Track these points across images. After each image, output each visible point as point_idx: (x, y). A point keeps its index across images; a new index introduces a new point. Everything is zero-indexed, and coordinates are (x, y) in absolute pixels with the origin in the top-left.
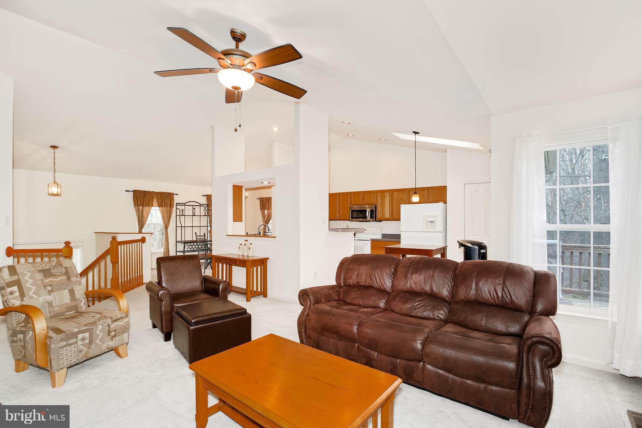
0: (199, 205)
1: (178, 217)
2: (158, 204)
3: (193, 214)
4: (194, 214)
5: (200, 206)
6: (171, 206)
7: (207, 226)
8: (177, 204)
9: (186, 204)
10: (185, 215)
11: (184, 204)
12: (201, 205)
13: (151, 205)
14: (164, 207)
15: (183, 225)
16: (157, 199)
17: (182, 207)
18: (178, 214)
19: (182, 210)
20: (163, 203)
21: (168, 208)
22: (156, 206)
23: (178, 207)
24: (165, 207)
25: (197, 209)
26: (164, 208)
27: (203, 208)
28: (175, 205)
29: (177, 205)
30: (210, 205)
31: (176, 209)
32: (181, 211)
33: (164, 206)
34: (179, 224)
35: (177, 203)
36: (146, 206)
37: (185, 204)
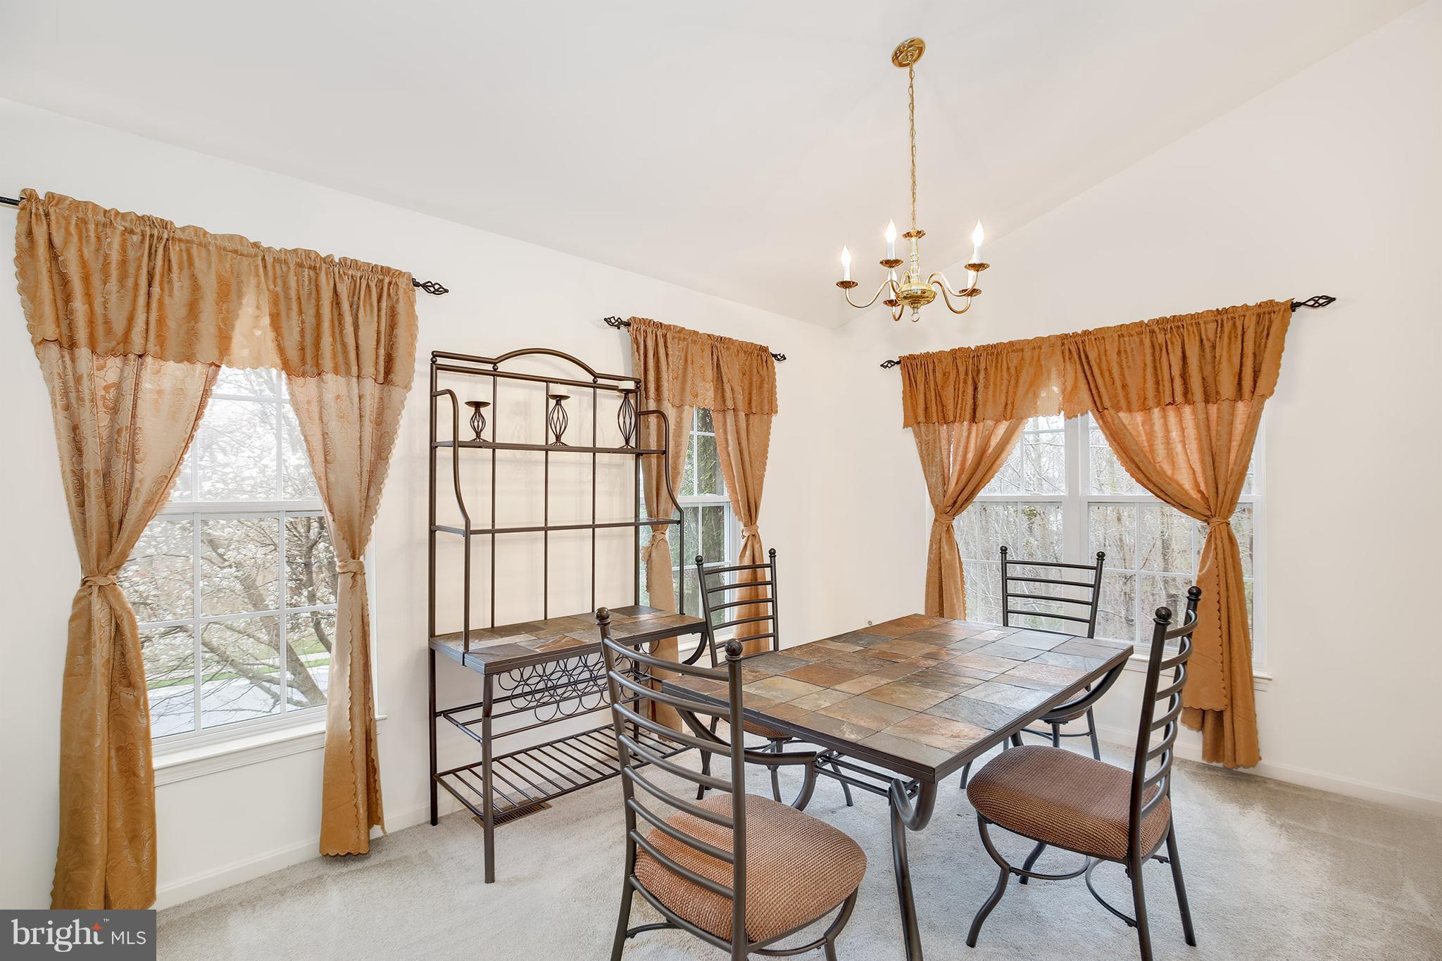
0: (590, 379)
1: (444, 454)
2: (281, 350)
3: (552, 439)
4: (558, 437)
5: (594, 386)
6: (388, 371)
7: (637, 525)
8: (440, 361)
9: (502, 367)
10: (494, 446)
11: (489, 367)
12: (600, 381)
13: (207, 346)
14: (329, 377)
15: (480, 520)
16: (275, 301)
17: (479, 388)
18: (445, 434)
19: (478, 405)
20: (326, 340)
21: (370, 387)
22: (256, 362)
23: (445, 381)
24: (336, 371)
25: (577, 404)
26: (334, 384)
27: (610, 404)
28: (422, 367)
29: (435, 368)
30: (652, 386)
31: (434, 395)
32: (466, 413)
33: (327, 363)
34: (448, 514)
35: (436, 355)
36: (161, 357)
37: (494, 363)
